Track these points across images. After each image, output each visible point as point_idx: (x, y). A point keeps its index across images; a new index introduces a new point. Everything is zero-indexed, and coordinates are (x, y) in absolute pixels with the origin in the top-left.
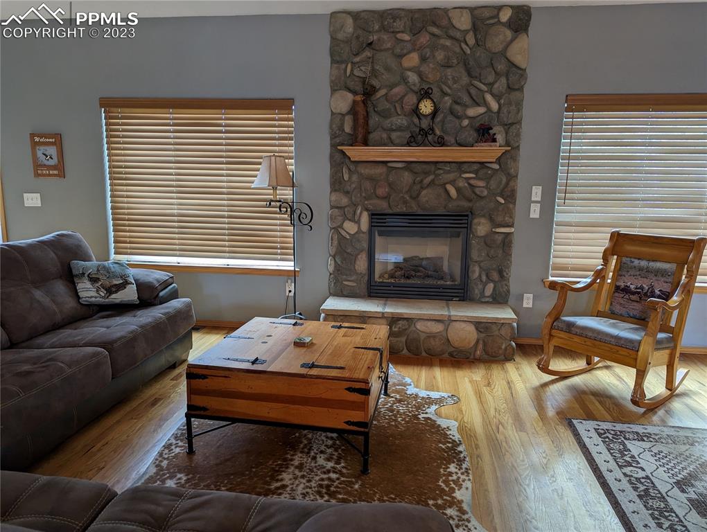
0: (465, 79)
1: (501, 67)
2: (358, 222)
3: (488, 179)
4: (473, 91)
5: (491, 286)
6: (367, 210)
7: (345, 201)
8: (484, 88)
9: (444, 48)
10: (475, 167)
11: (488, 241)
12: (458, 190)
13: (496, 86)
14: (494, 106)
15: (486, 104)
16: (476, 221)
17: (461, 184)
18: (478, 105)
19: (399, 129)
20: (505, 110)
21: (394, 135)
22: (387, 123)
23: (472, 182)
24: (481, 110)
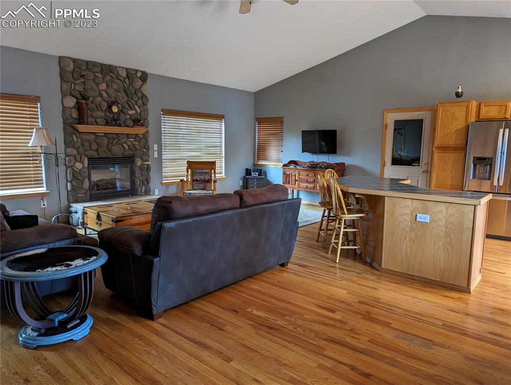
0: (126, 98)
1: (140, 95)
2: (83, 163)
3: (139, 142)
4: (130, 104)
5: (144, 187)
6: (87, 156)
7: (75, 152)
8: (134, 103)
9: (117, 83)
10: (134, 136)
11: (141, 168)
12: (128, 146)
13: (138, 102)
14: (139, 111)
15: (135, 109)
16: (136, 159)
17: (130, 144)
18: (132, 109)
19: (100, 117)
20: (143, 113)
21: (98, 120)
22: (94, 114)
23: (134, 143)
24: (134, 112)
